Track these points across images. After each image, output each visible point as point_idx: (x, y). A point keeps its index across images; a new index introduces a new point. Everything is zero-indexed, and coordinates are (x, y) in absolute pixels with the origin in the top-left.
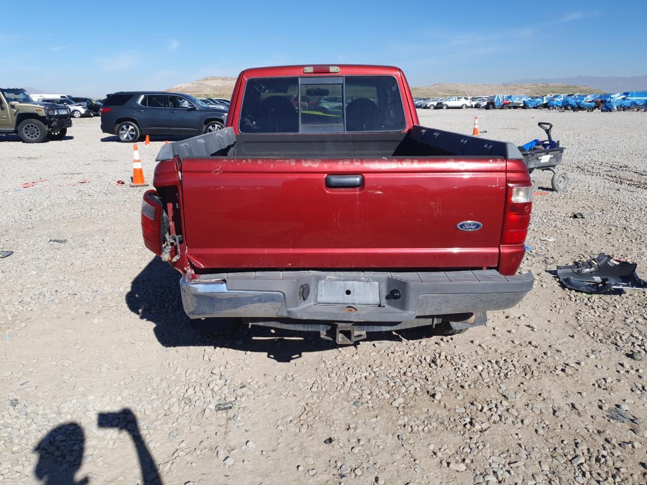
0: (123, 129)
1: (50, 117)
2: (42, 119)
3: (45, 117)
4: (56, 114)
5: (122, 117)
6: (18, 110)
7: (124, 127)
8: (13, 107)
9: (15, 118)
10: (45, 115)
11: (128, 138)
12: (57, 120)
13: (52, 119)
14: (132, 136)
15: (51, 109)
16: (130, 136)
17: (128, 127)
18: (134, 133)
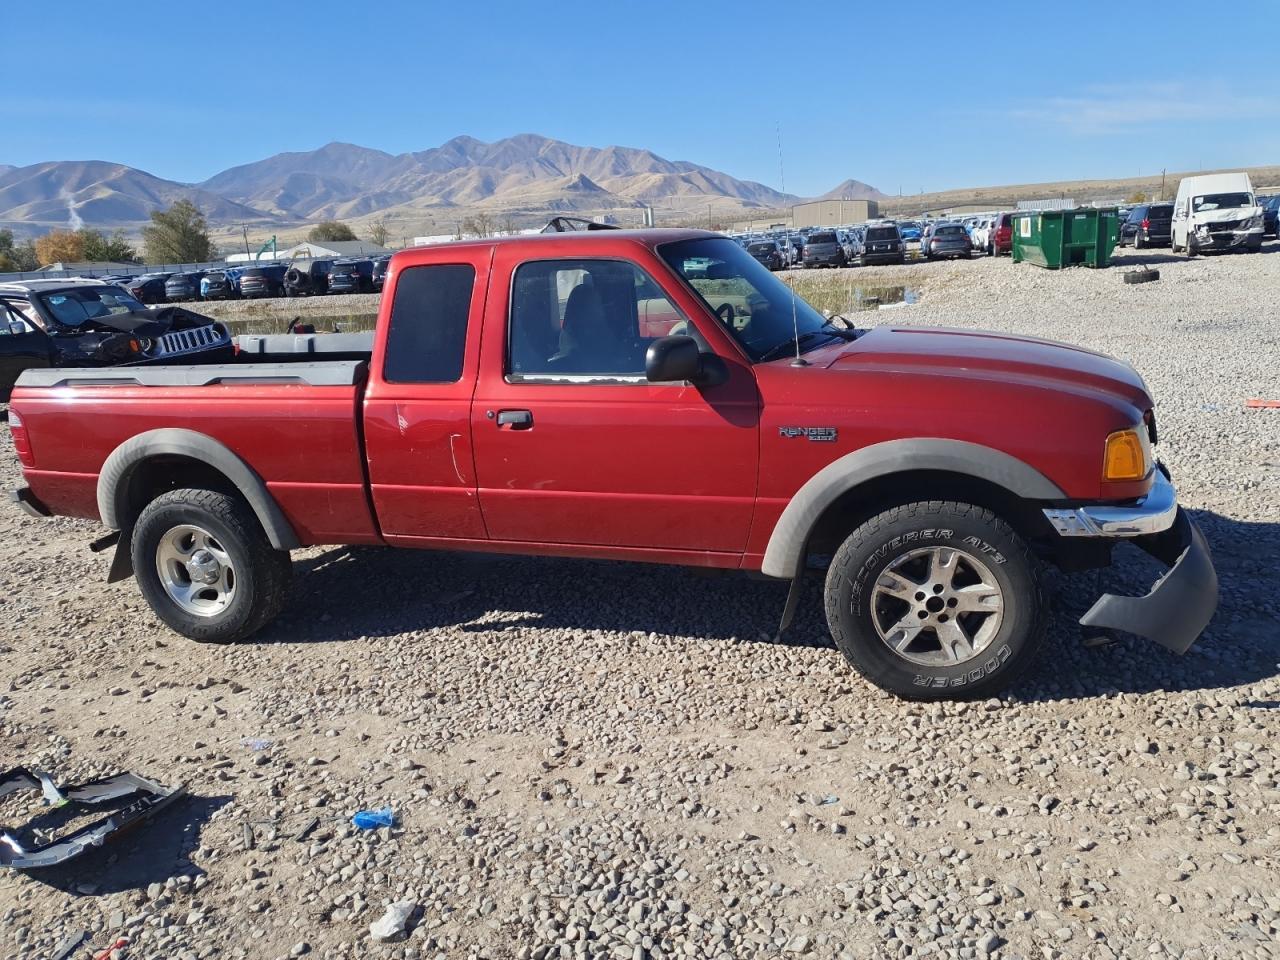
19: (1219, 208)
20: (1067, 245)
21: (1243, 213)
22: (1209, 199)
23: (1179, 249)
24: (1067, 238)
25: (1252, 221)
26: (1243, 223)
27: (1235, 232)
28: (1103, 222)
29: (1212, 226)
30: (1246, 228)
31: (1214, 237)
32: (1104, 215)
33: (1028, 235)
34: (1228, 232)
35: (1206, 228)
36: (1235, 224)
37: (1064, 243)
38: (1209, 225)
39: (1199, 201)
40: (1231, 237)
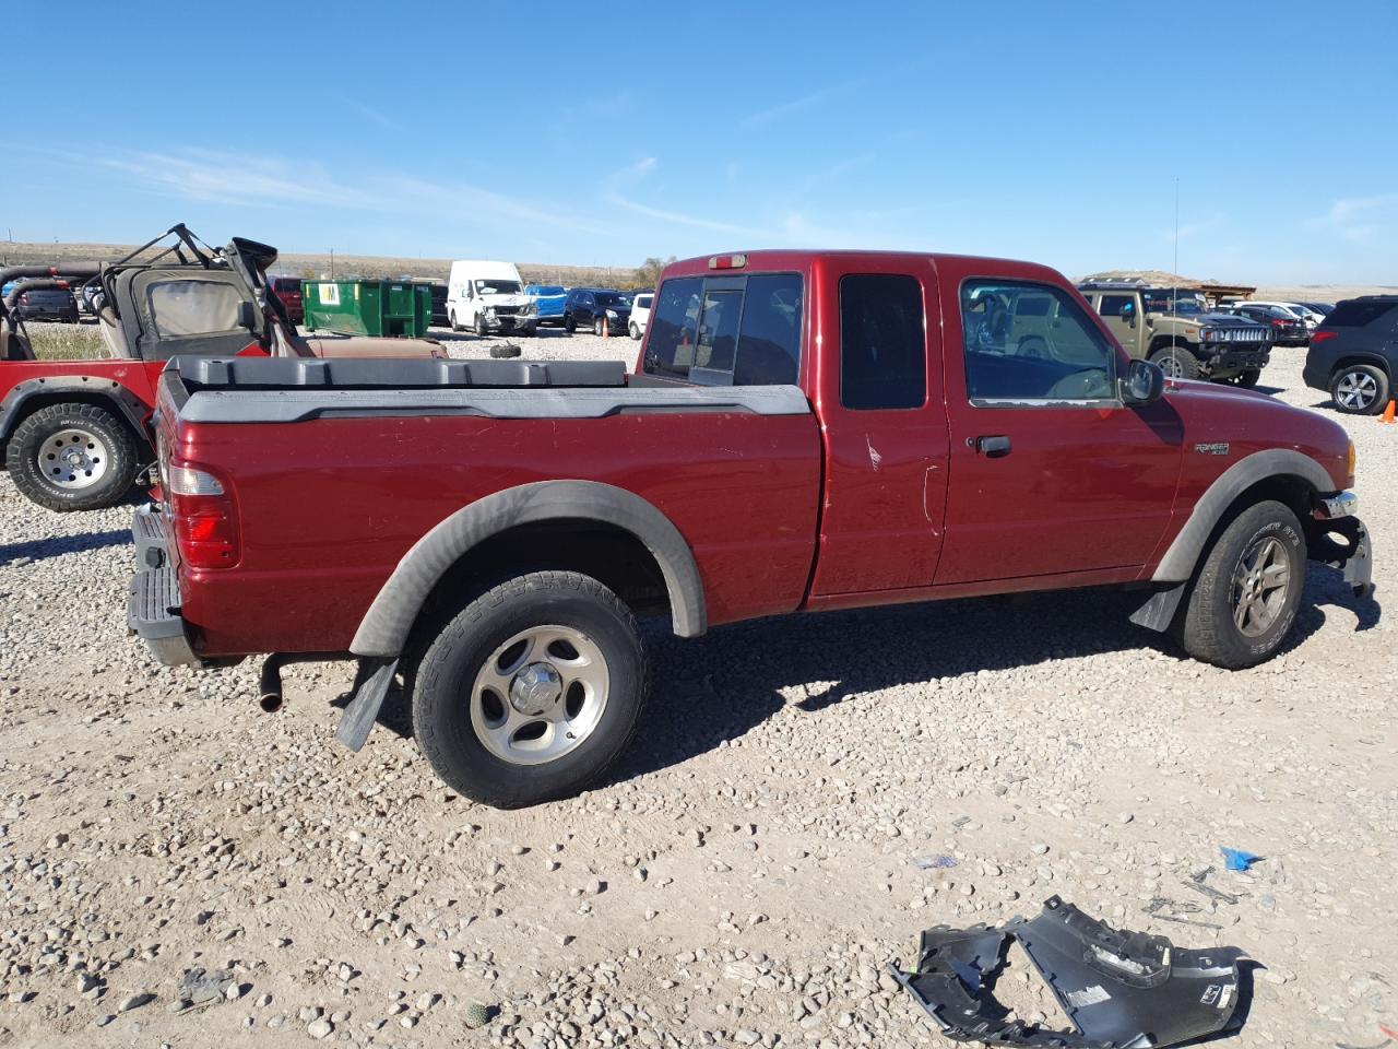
0: (1348, 383)
1: (1209, 345)
2: (1193, 347)
3: (1198, 344)
4: (1227, 339)
5: (1353, 353)
6: (1156, 330)
7: (1353, 377)
8: (1149, 322)
9: (1148, 344)
10: (1199, 340)
11: (1354, 401)
12: (1223, 352)
13: (1214, 349)
14: (1366, 399)
15: (1217, 329)
16: (1360, 400)
17: (1360, 378)
18: (1373, 393)
19: (497, 293)
20: (386, 316)
21: (520, 299)
22: (489, 284)
23: (462, 328)
24: (386, 310)
25: (529, 308)
26: (522, 309)
27: (516, 316)
28: (418, 295)
29: (499, 310)
30: (525, 313)
31: (501, 319)
32: (419, 288)
33: (336, 301)
34: (511, 316)
35: (493, 310)
36: (515, 310)
37: (383, 314)
38: (496, 308)
39: (481, 284)
40: (513, 321)
